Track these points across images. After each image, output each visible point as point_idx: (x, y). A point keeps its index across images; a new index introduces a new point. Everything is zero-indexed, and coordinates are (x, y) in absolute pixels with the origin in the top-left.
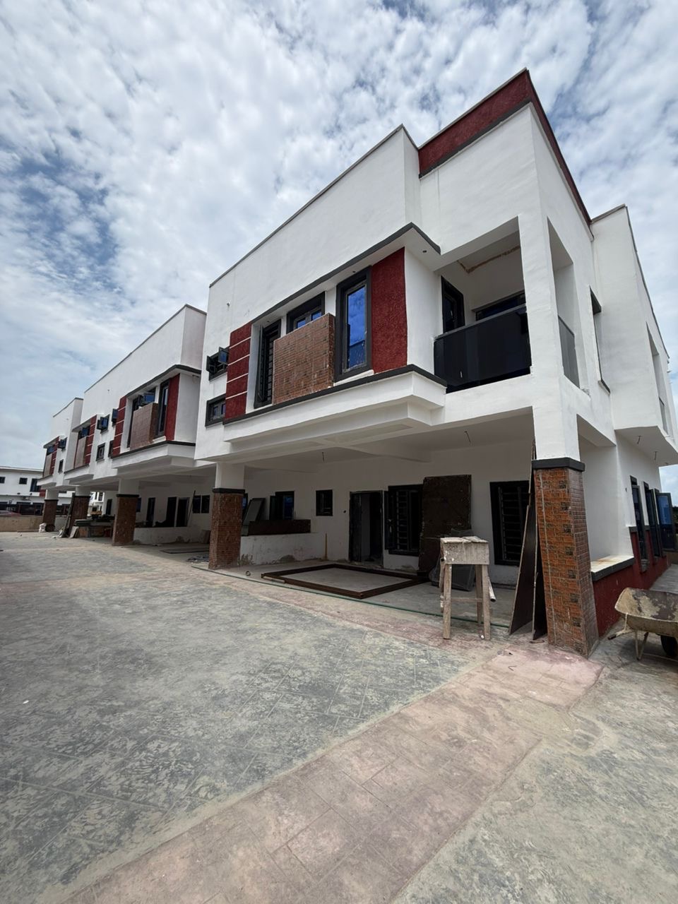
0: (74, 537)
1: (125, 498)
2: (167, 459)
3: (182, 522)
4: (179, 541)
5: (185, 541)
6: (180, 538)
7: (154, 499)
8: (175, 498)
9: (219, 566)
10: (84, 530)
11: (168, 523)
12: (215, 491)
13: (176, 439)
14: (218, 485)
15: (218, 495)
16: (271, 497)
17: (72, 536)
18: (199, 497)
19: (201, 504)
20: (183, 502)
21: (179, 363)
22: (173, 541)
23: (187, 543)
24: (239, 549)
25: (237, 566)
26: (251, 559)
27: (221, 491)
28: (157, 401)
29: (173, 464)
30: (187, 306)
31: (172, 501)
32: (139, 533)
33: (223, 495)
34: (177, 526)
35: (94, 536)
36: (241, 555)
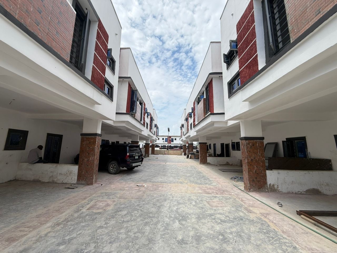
0: (190, 158)
1: (201, 144)
2: (212, 123)
3: (228, 155)
4: (227, 164)
5: (231, 164)
6: (227, 162)
7: (215, 144)
8: (224, 143)
9: (252, 190)
10: (193, 156)
11: (221, 155)
12: (242, 139)
13: (215, 112)
14: (243, 135)
15: (244, 142)
16: (283, 142)
17: (189, 158)
18: (234, 143)
19: (236, 146)
20: (227, 145)
21: (211, 72)
22: (225, 164)
23: (232, 165)
24: (266, 179)
25: (266, 192)
26: (278, 188)
27: (246, 138)
28: (205, 97)
29: (216, 125)
30: (211, 42)
31: (222, 145)
32: (209, 159)
33: (247, 141)
34: (226, 157)
35: (196, 159)
36: (268, 184)
